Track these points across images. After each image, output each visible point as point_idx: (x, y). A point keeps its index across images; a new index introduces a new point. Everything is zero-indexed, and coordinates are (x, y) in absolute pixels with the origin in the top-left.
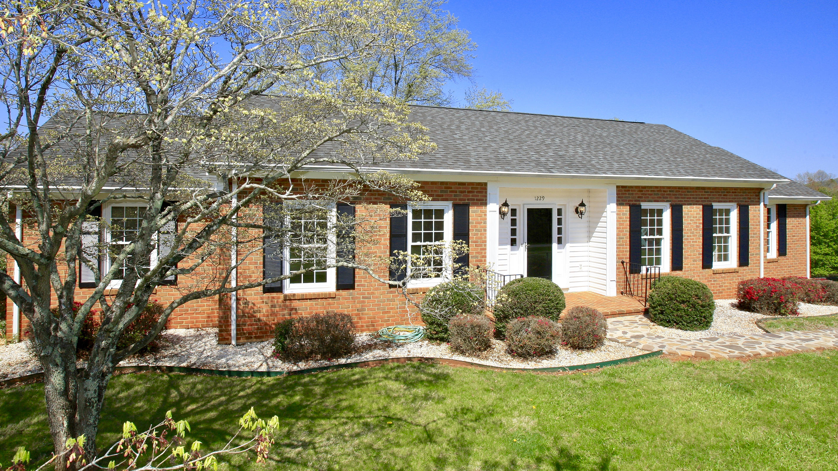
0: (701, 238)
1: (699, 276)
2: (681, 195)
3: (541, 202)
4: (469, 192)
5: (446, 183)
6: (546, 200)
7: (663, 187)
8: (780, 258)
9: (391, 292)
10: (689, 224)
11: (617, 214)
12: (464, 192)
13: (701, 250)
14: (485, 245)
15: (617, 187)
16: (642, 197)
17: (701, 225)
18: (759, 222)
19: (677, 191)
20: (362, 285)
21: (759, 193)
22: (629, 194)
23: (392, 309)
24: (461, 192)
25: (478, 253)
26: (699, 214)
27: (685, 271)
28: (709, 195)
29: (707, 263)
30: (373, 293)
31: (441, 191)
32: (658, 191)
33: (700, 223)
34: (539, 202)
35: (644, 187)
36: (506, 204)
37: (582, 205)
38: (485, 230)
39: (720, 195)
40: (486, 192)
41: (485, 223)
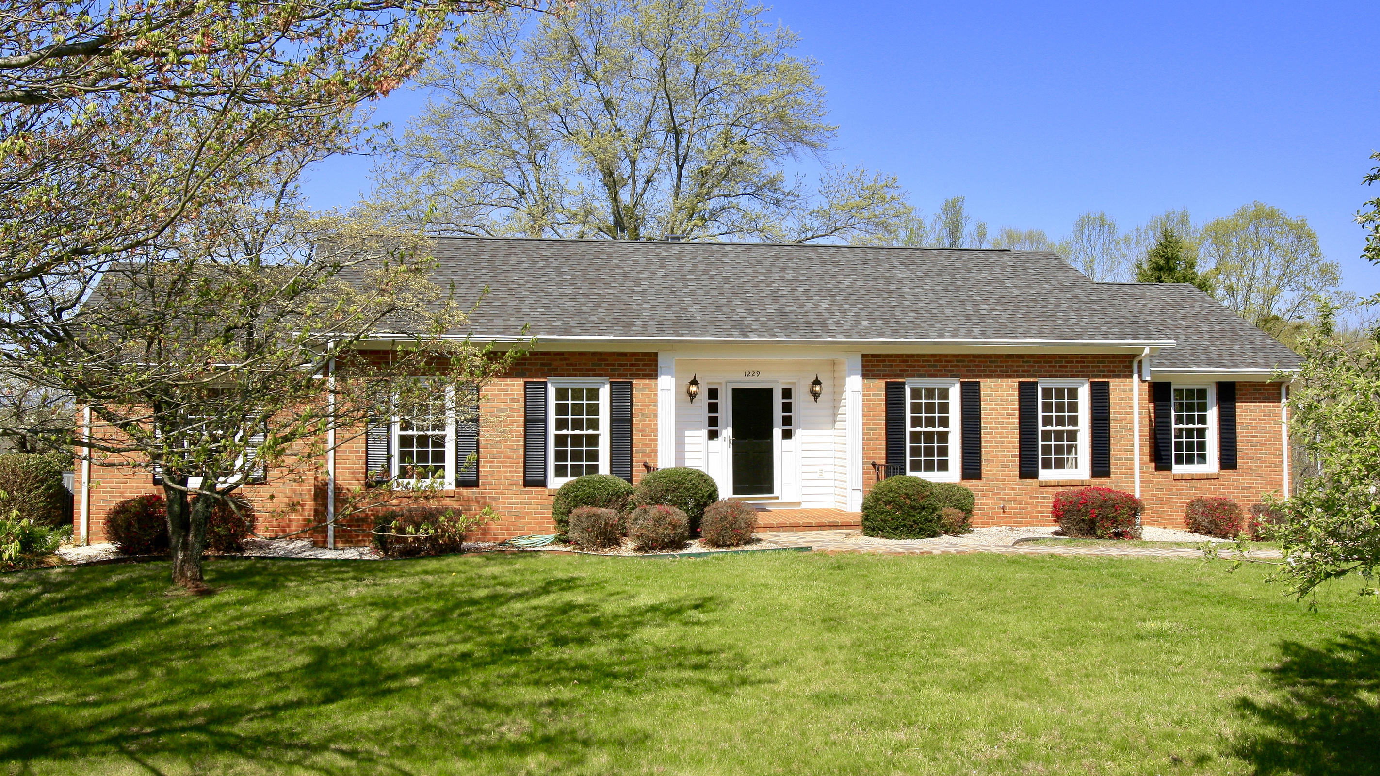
0: (1017, 431)
1: (1013, 489)
2: (977, 366)
3: (755, 378)
4: (631, 365)
5: (600, 354)
6: (762, 377)
7: (946, 356)
8: (1223, 472)
9: (526, 493)
10: (993, 409)
11: (864, 395)
12: (626, 365)
13: (1017, 450)
14: (656, 436)
15: (863, 356)
16: (907, 371)
17: (1017, 413)
18: (1132, 408)
19: (970, 361)
20: (490, 483)
21: (1132, 362)
22: (884, 366)
23: (527, 513)
24: (621, 365)
25: (646, 445)
26: (1013, 395)
27: (987, 481)
28: (1033, 366)
29: (1028, 470)
30: (502, 493)
31: (593, 364)
32: (935, 361)
33: (1013, 409)
34: (751, 378)
35: (912, 356)
36: (694, 382)
37: (817, 382)
38: (656, 416)
39: (1054, 367)
40: (657, 365)
41: (656, 406)
